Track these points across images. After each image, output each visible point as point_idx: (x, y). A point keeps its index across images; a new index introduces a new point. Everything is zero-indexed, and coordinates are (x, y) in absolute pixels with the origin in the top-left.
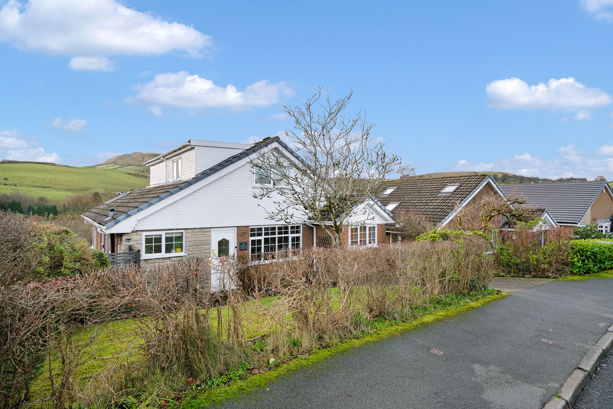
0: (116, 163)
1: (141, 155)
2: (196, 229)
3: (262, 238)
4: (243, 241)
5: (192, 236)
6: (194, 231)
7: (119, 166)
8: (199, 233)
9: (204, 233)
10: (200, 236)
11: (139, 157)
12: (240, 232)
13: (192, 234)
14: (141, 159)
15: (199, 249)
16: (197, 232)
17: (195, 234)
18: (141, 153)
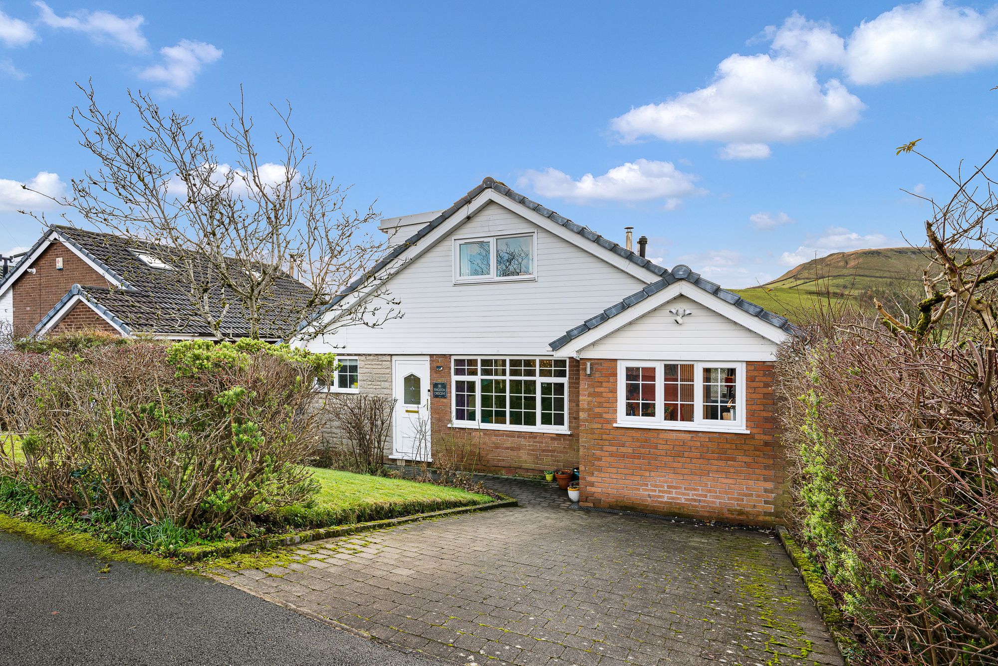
0: (799, 276)
1: (843, 256)
2: (370, 355)
3: (477, 379)
4: (440, 381)
5: (366, 366)
6: (368, 358)
7: (802, 281)
8: (375, 362)
9: (380, 363)
10: (377, 367)
11: (838, 262)
12: (435, 365)
13: (366, 363)
14: (842, 264)
15: (374, 387)
16: (372, 360)
17: (369, 363)
18: (843, 253)
